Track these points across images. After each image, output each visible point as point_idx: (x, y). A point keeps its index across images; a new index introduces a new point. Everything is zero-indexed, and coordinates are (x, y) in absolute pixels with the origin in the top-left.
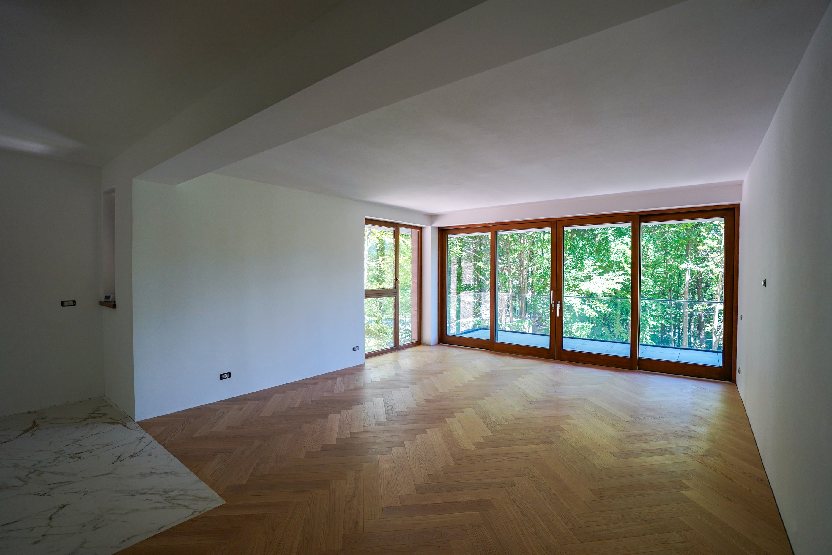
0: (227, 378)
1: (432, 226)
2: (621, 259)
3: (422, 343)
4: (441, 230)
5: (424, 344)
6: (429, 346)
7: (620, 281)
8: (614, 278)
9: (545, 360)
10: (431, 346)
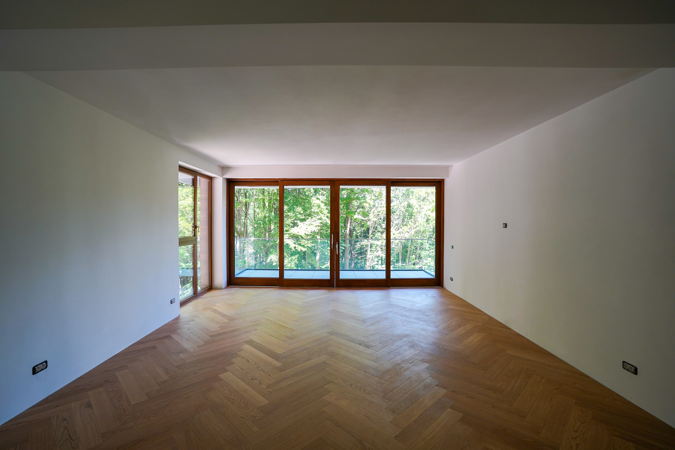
0: (42, 370)
1: (223, 177)
2: (317, 210)
3: (213, 287)
4: (228, 181)
5: (216, 288)
6: (221, 289)
7: (317, 224)
8: (313, 223)
9: (328, 288)
10: (223, 289)
